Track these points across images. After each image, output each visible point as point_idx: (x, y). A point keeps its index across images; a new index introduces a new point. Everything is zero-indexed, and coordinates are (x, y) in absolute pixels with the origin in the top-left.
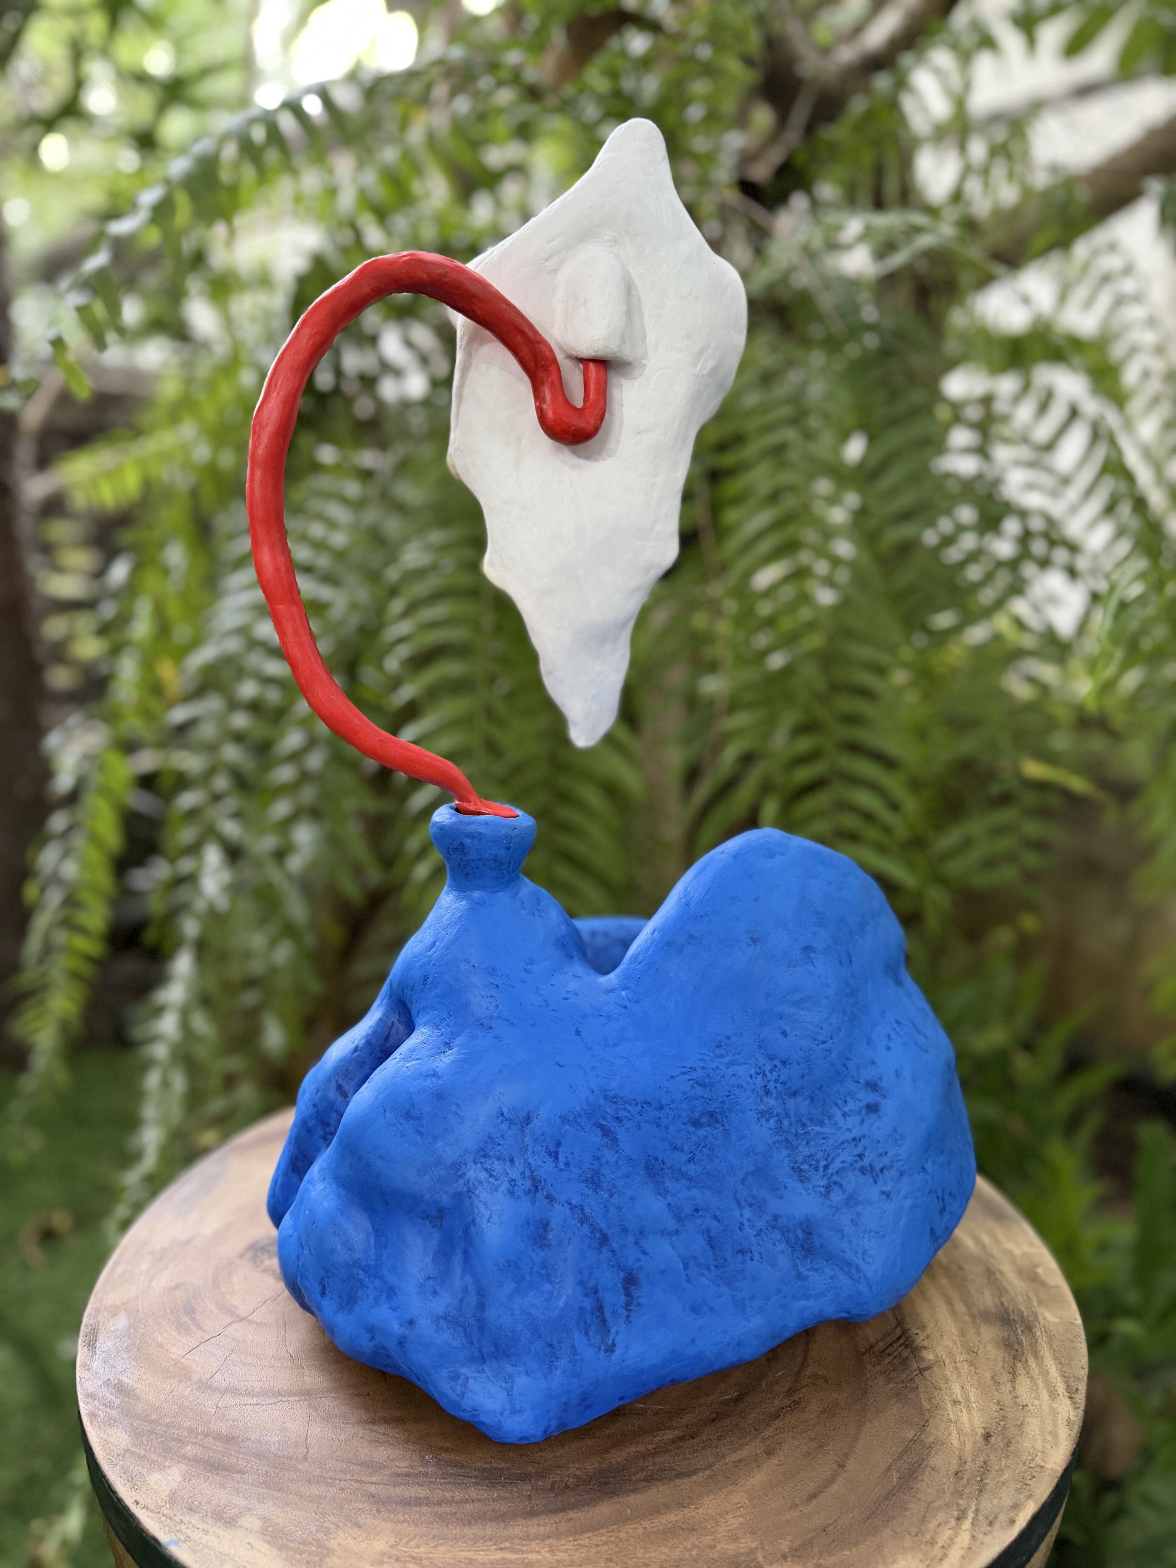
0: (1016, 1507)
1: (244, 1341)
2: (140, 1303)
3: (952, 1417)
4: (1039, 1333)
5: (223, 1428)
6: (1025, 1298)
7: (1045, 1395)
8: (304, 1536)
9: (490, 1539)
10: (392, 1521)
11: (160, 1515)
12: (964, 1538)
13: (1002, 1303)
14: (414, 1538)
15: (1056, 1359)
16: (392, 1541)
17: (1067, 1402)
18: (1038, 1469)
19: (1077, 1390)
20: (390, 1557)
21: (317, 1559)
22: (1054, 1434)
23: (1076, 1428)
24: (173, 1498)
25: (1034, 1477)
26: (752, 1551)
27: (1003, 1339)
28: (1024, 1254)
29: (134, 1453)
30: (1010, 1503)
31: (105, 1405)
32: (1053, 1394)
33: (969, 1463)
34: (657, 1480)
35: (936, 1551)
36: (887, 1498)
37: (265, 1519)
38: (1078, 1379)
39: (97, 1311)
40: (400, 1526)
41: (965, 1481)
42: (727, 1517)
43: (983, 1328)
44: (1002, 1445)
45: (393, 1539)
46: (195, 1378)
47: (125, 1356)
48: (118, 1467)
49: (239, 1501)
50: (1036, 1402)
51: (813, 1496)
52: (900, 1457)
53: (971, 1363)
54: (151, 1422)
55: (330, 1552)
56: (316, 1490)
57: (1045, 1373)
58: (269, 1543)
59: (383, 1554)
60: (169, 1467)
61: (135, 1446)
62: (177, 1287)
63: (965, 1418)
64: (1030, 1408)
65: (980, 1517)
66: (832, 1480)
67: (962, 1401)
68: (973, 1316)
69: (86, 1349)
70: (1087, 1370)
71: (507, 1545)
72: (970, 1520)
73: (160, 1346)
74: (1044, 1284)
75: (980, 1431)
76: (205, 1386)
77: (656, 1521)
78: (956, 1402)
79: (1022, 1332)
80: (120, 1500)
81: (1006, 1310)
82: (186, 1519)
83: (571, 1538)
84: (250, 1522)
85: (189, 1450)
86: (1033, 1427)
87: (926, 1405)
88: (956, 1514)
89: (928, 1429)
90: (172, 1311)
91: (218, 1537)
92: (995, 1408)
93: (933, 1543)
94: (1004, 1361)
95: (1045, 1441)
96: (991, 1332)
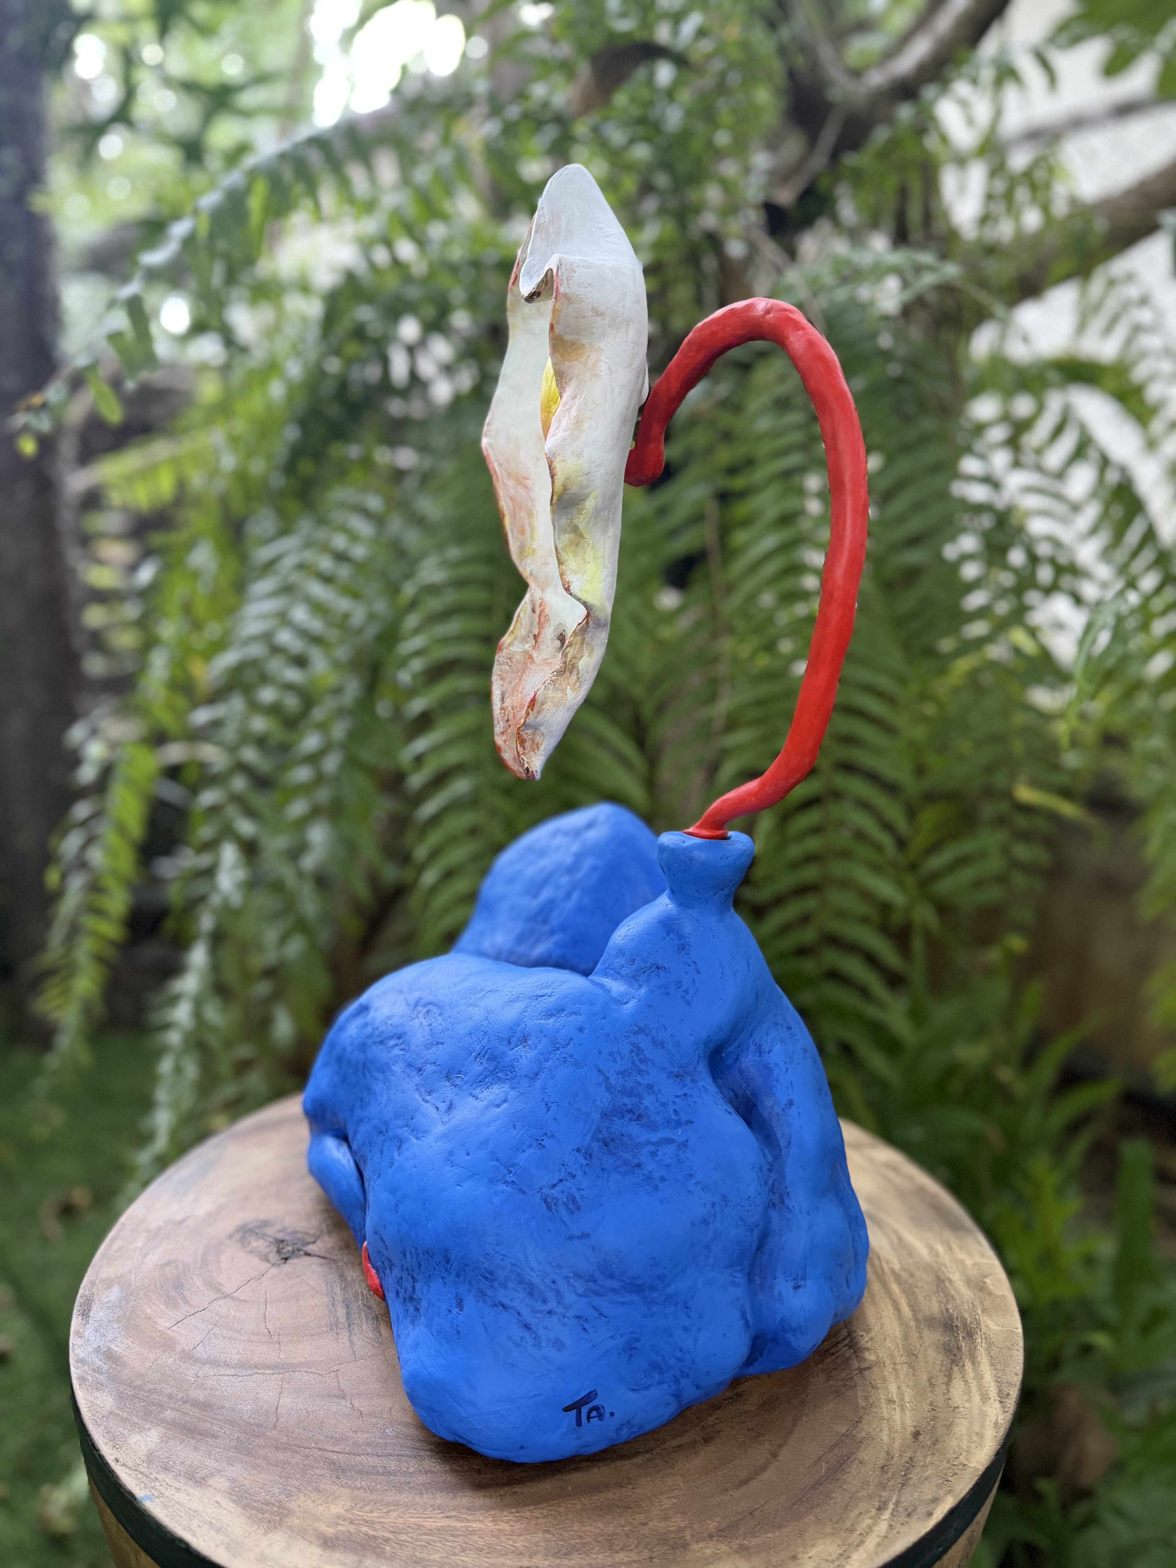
0: (936, 1501)
1: (227, 1317)
2: (133, 1276)
3: (885, 1415)
4: (979, 1340)
5: (201, 1395)
6: (971, 1306)
7: (977, 1398)
8: (267, 1497)
9: (439, 1508)
10: (349, 1487)
11: (136, 1473)
12: (882, 1527)
13: (947, 1310)
14: (368, 1504)
15: (992, 1365)
16: (348, 1506)
17: (997, 1405)
18: (961, 1467)
19: (1008, 1394)
20: (345, 1520)
21: (277, 1518)
22: (981, 1436)
23: (1002, 1431)
24: (150, 1458)
25: (956, 1474)
26: (681, 1530)
27: (944, 1344)
28: (975, 1264)
29: (117, 1415)
30: (930, 1497)
31: (94, 1370)
32: (985, 1398)
33: (895, 1459)
34: (600, 1460)
35: (854, 1538)
36: (813, 1487)
37: (233, 1480)
38: (1010, 1384)
39: (93, 1283)
40: (356, 1492)
41: (890, 1475)
42: (661, 1497)
43: (926, 1332)
44: (929, 1443)
45: (349, 1504)
46: (179, 1348)
47: (116, 1326)
48: (102, 1427)
49: (212, 1463)
50: (967, 1405)
51: (745, 1482)
52: (831, 1449)
53: (910, 1365)
54: (135, 1388)
55: (290, 1512)
56: (282, 1456)
57: (979, 1377)
58: (234, 1501)
59: (339, 1517)
60: (149, 1429)
61: (119, 1409)
62: (169, 1263)
63: (897, 1417)
64: (961, 1409)
65: (900, 1509)
66: (764, 1468)
67: (897, 1400)
68: (917, 1320)
69: (80, 1317)
70: (1020, 1377)
71: (454, 1513)
72: (890, 1511)
73: (149, 1318)
74: (990, 1293)
75: (910, 1429)
76: (187, 1357)
77: (595, 1498)
78: (890, 1401)
79: (963, 1337)
80: (102, 1457)
81: (951, 1317)
82: (160, 1477)
83: (514, 1510)
84: (220, 1482)
85: (169, 1414)
86: (962, 1427)
87: (861, 1402)
88: (877, 1504)
89: (860, 1425)
90: (162, 1286)
91: (189, 1495)
92: (927, 1408)
93: (851, 1531)
94: (942, 1365)
95: (971, 1441)
96: (932, 1337)
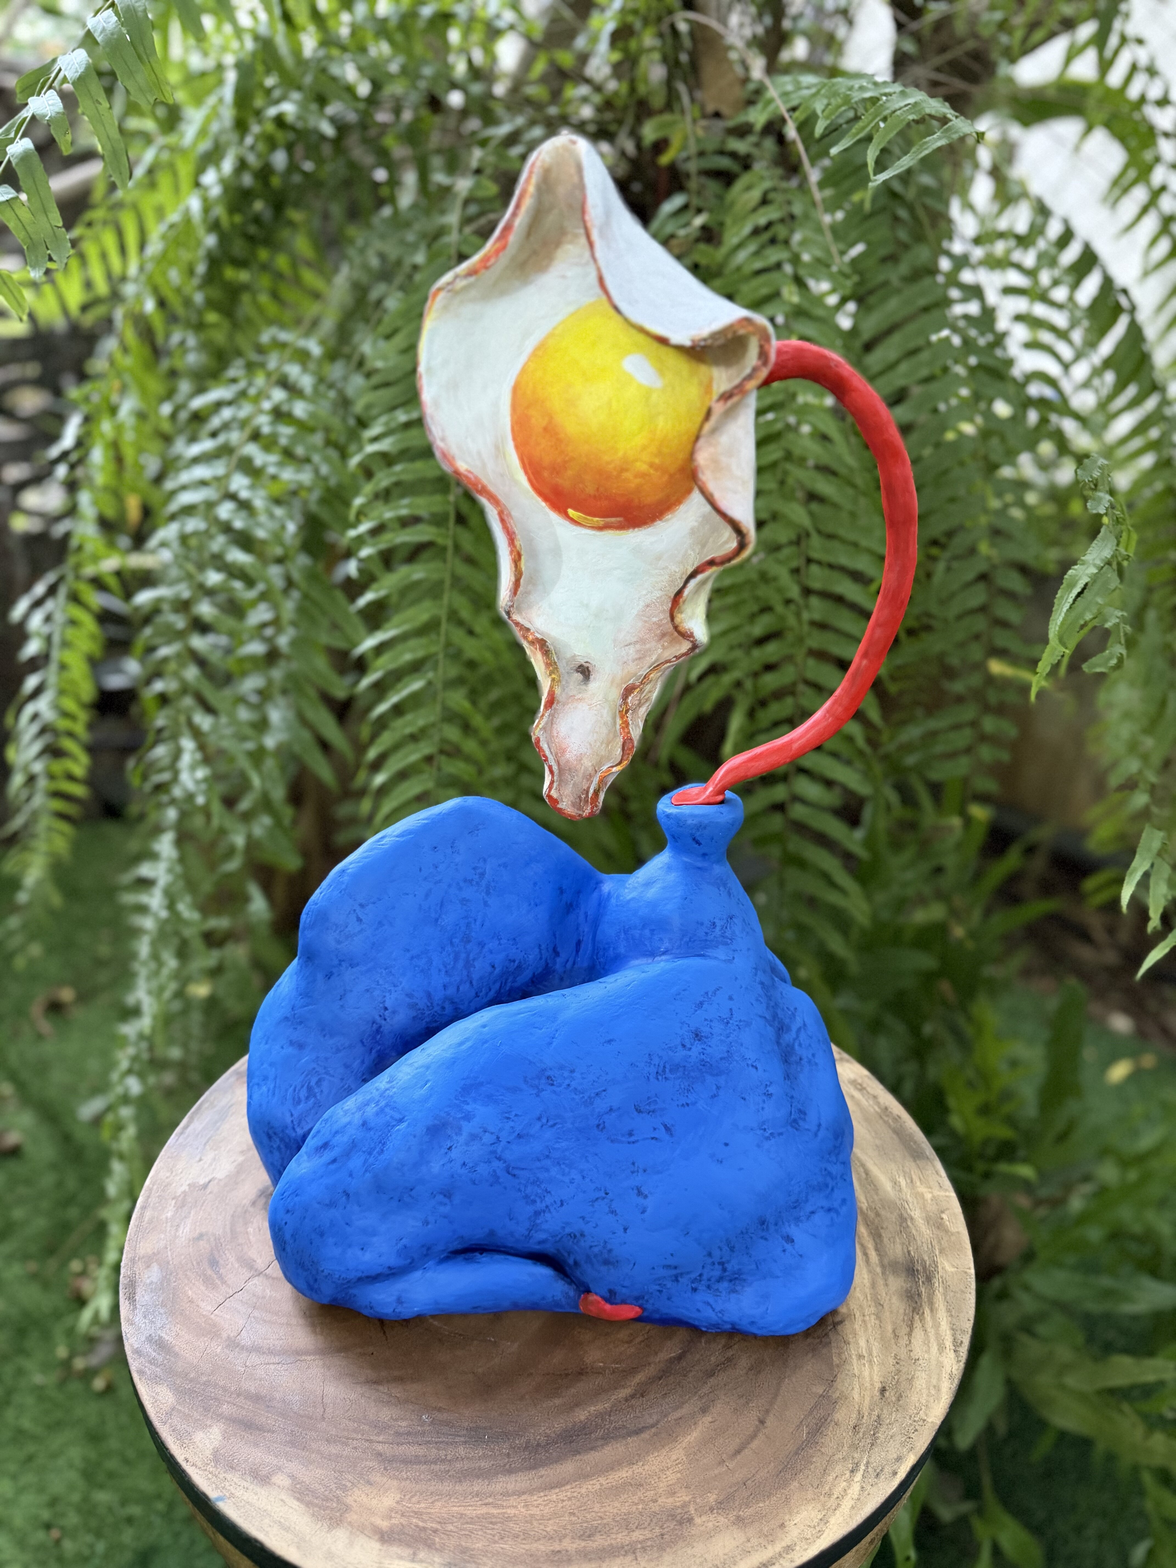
0: (899, 1459)
1: (264, 1297)
2: (169, 1253)
3: (856, 1372)
4: (937, 1285)
5: (251, 1387)
6: (930, 1246)
7: (934, 1349)
8: (327, 1493)
9: (477, 1495)
10: (397, 1479)
11: (207, 1473)
12: (856, 1488)
13: (909, 1252)
14: (415, 1495)
15: (949, 1311)
16: (397, 1498)
17: (952, 1355)
18: (921, 1423)
19: (962, 1342)
20: (397, 1512)
21: (338, 1514)
22: (938, 1389)
23: (956, 1382)
24: (216, 1457)
25: (916, 1430)
26: (685, 1505)
27: (907, 1291)
28: (934, 1198)
29: (179, 1411)
30: (895, 1456)
31: (150, 1362)
32: (941, 1348)
33: (865, 1418)
34: (612, 1438)
35: (832, 1502)
36: (796, 1453)
37: (292, 1477)
38: (963, 1332)
39: (133, 1261)
40: (403, 1483)
41: (861, 1434)
42: (668, 1473)
43: (891, 1279)
44: (894, 1399)
45: (399, 1496)
46: (224, 1335)
47: (162, 1311)
48: (168, 1425)
49: (271, 1460)
50: (926, 1356)
51: (738, 1452)
52: (811, 1412)
53: (878, 1317)
54: (191, 1381)
55: (348, 1508)
56: (334, 1449)
57: (937, 1326)
58: (298, 1499)
59: (391, 1510)
60: (210, 1426)
61: (180, 1404)
62: (201, 1236)
63: (866, 1373)
64: (921, 1362)
65: (870, 1469)
66: (753, 1436)
67: (866, 1355)
68: (883, 1266)
69: (127, 1302)
70: (972, 1321)
71: (491, 1500)
72: (861, 1472)
73: (191, 1301)
74: (947, 1231)
75: (878, 1385)
76: (233, 1344)
77: (611, 1477)
78: (860, 1357)
79: (923, 1282)
80: (172, 1456)
81: (912, 1261)
82: (229, 1476)
83: (542, 1494)
84: (281, 1480)
85: (226, 1409)
86: (921, 1381)
87: (836, 1360)
88: (850, 1466)
89: (835, 1384)
90: (198, 1264)
91: (256, 1494)
92: (892, 1361)
93: (829, 1495)
94: (905, 1314)
95: (929, 1395)
96: (897, 1283)
